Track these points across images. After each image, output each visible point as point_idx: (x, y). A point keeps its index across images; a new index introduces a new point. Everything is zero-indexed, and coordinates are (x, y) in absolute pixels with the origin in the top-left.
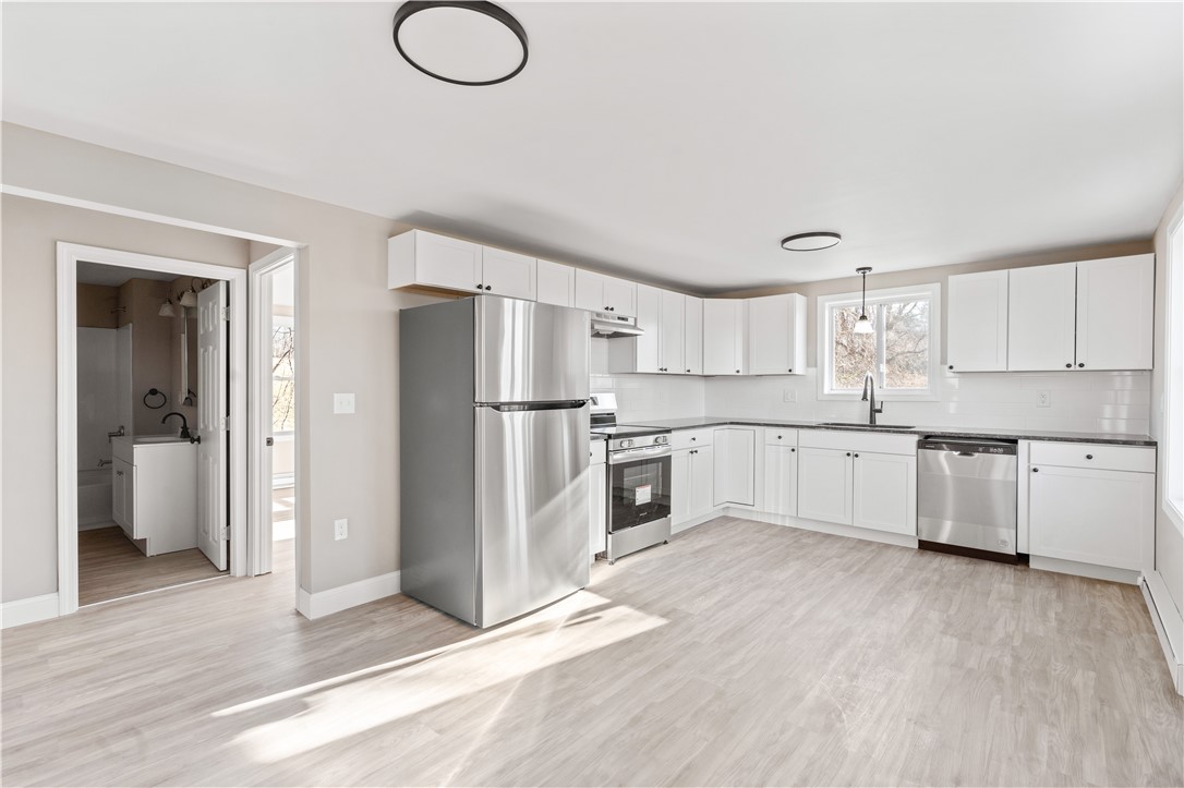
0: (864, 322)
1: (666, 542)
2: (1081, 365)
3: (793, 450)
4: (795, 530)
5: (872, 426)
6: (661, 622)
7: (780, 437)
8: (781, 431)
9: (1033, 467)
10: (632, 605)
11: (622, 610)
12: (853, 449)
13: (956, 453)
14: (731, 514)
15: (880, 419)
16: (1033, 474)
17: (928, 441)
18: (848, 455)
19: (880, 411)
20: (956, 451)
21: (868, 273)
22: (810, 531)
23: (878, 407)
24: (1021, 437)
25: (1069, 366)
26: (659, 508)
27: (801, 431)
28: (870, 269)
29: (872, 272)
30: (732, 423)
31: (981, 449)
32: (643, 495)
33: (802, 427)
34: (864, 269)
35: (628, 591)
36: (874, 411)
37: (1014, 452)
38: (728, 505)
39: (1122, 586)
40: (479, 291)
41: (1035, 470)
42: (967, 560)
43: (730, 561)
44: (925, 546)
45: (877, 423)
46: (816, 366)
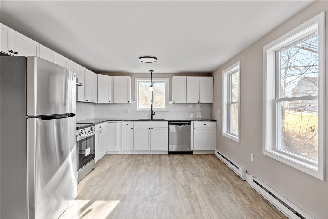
0: (152, 87)
1: (93, 169)
2: (201, 102)
3: (132, 128)
4: (133, 155)
5: (152, 119)
6: (118, 202)
7: (127, 124)
8: (128, 122)
9: (194, 128)
10: (101, 199)
11: (97, 203)
12: (151, 126)
13: (178, 126)
14: (109, 153)
15: (154, 117)
16: (194, 130)
17: (171, 123)
18: (150, 128)
19: (154, 115)
20: (178, 125)
21: (152, 72)
22: (137, 155)
23: (153, 113)
24: (192, 121)
25: (199, 102)
26: (92, 156)
27: (134, 122)
28: (153, 71)
29: (154, 72)
30: (110, 120)
31: (183, 124)
32: (88, 152)
33: (135, 120)
34: (151, 71)
35: (94, 193)
36: (152, 115)
37: (190, 124)
38: (108, 150)
39: (211, 154)
40: (10, 53)
41: (195, 129)
42: (180, 155)
43: (122, 171)
44: (170, 153)
45: (153, 118)
46: (135, 101)
